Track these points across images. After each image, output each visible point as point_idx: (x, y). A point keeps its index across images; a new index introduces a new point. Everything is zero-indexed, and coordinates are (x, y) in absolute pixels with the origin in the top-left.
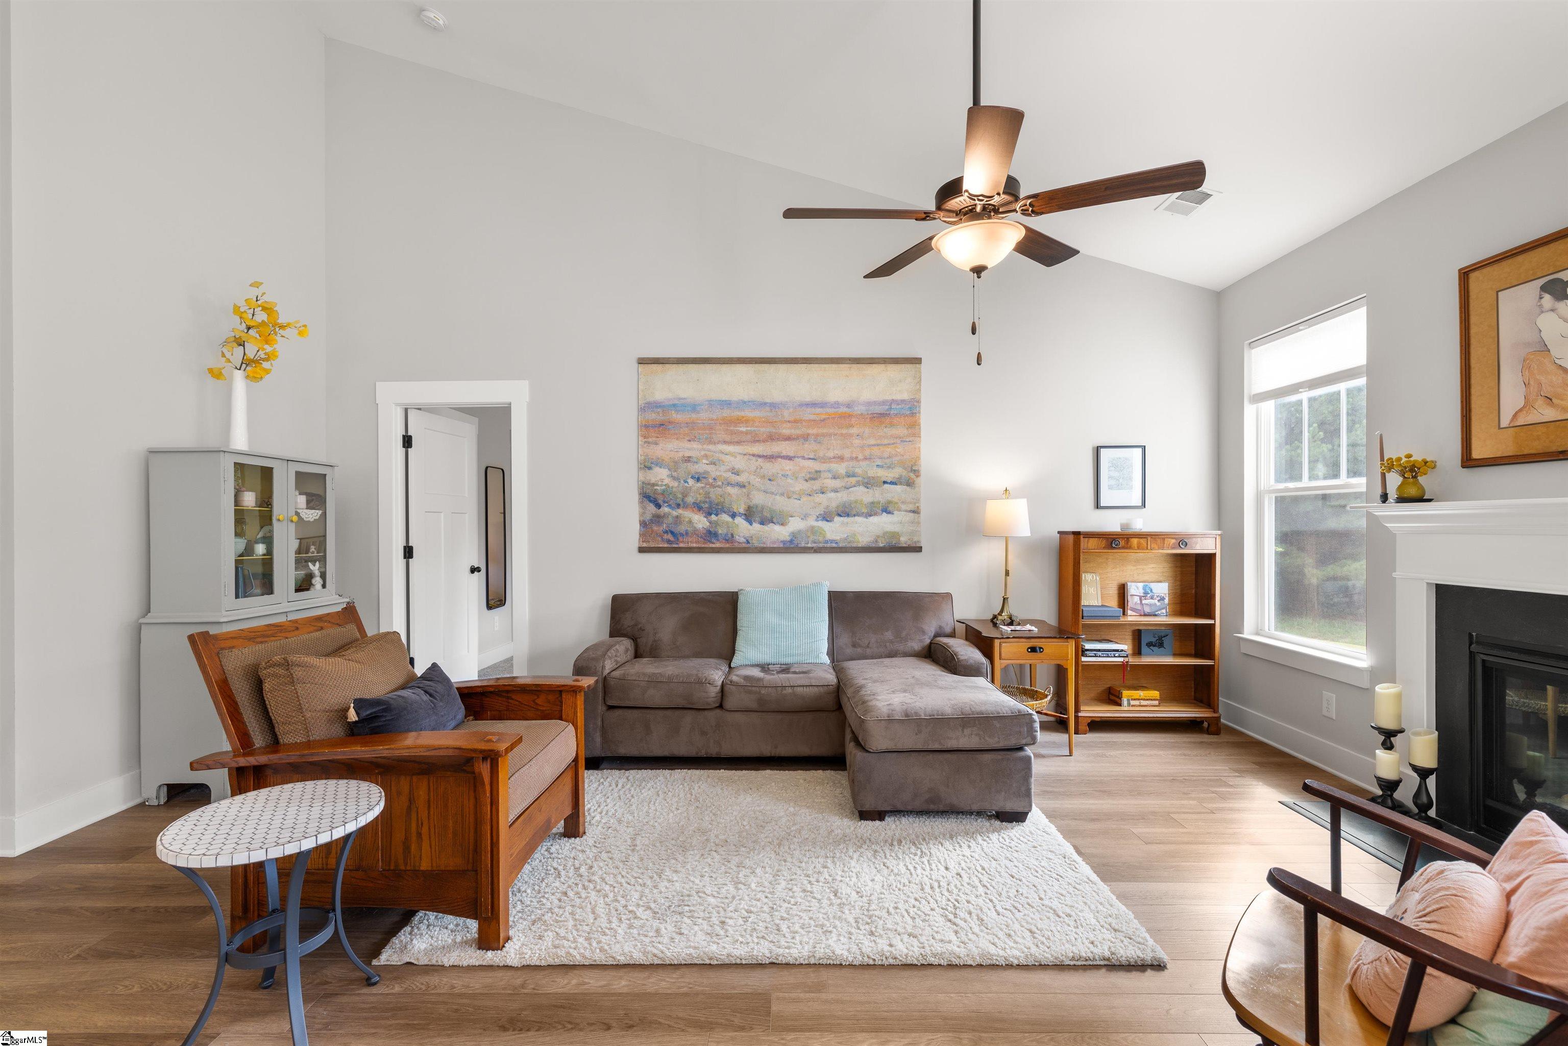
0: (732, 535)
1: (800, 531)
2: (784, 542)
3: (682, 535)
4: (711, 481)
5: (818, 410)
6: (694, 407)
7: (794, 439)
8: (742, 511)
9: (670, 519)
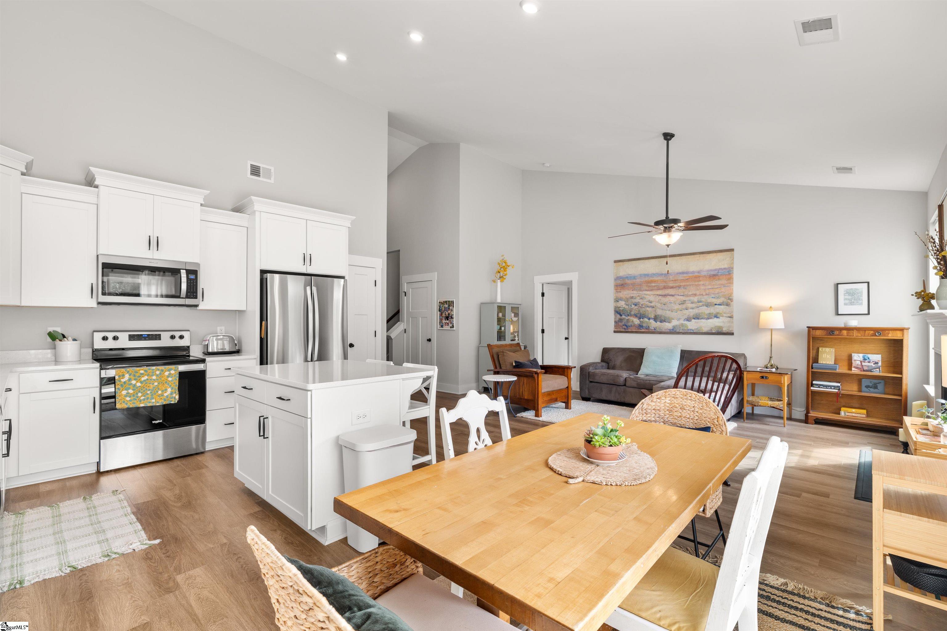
0: (649, 327)
1: (676, 325)
2: (670, 330)
3: (629, 326)
4: (641, 305)
5: (685, 275)
6: (634, 277)
7: (674, 288)
8: (653, 317)
9: (625, 320)
